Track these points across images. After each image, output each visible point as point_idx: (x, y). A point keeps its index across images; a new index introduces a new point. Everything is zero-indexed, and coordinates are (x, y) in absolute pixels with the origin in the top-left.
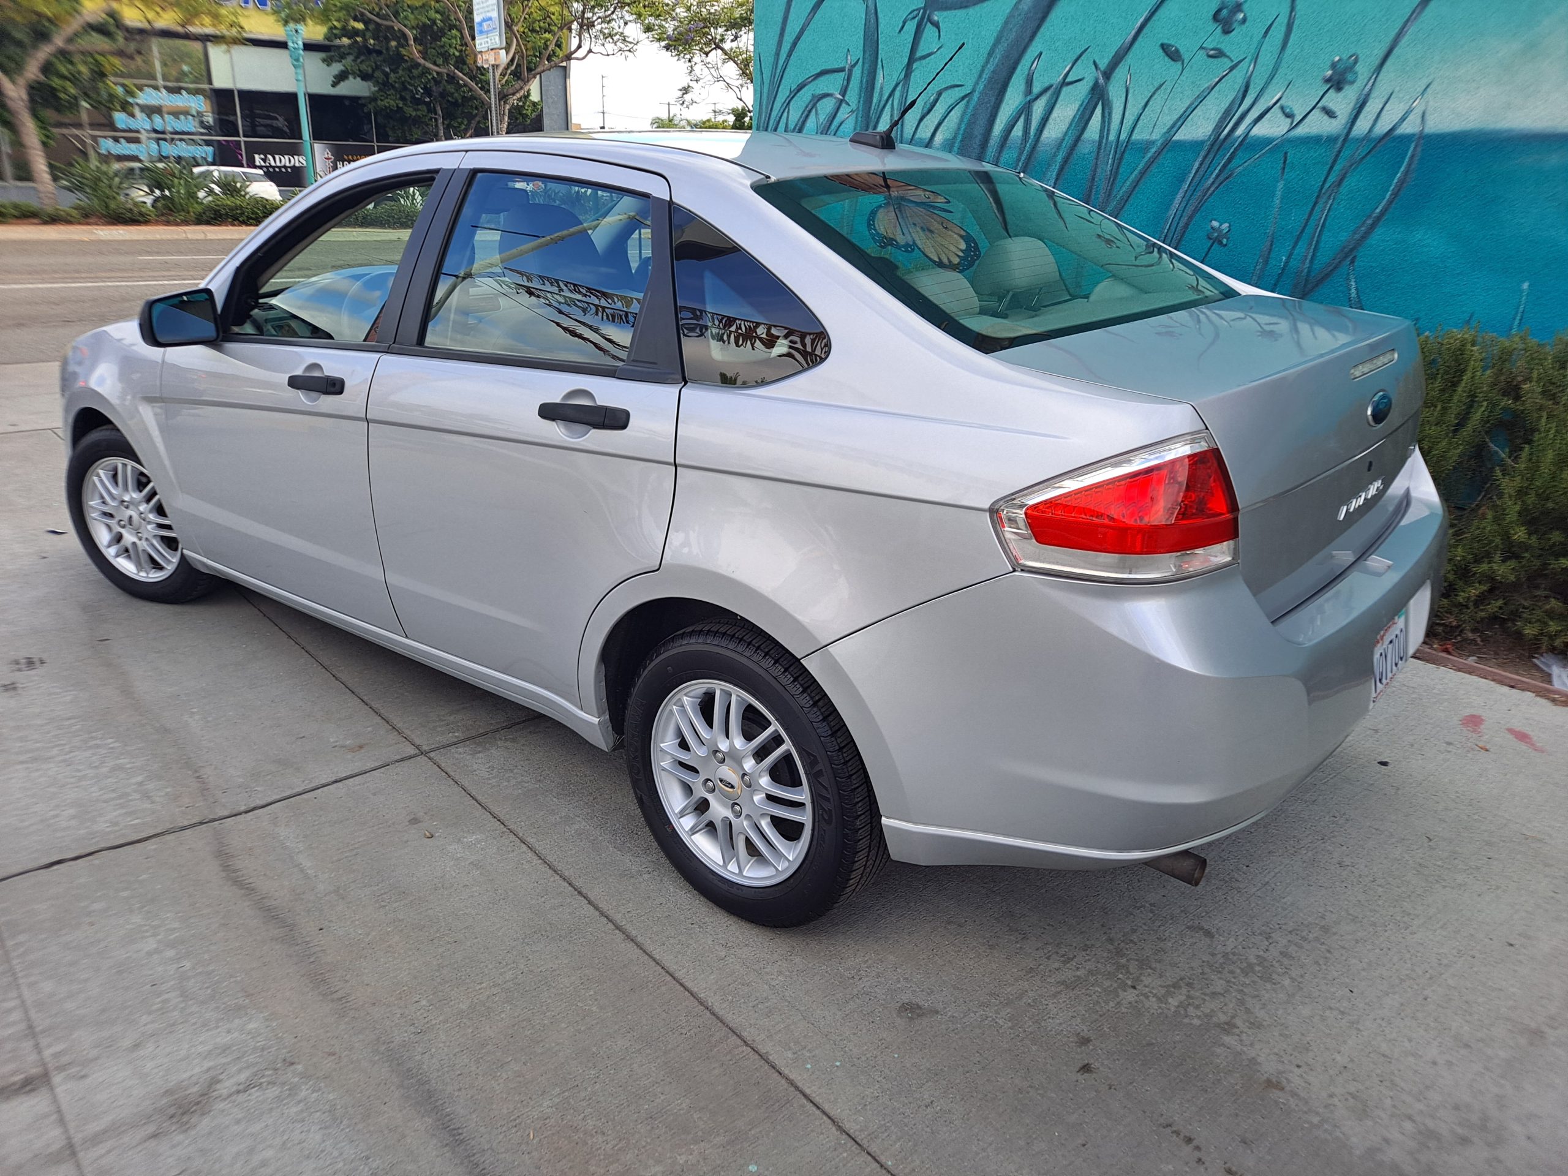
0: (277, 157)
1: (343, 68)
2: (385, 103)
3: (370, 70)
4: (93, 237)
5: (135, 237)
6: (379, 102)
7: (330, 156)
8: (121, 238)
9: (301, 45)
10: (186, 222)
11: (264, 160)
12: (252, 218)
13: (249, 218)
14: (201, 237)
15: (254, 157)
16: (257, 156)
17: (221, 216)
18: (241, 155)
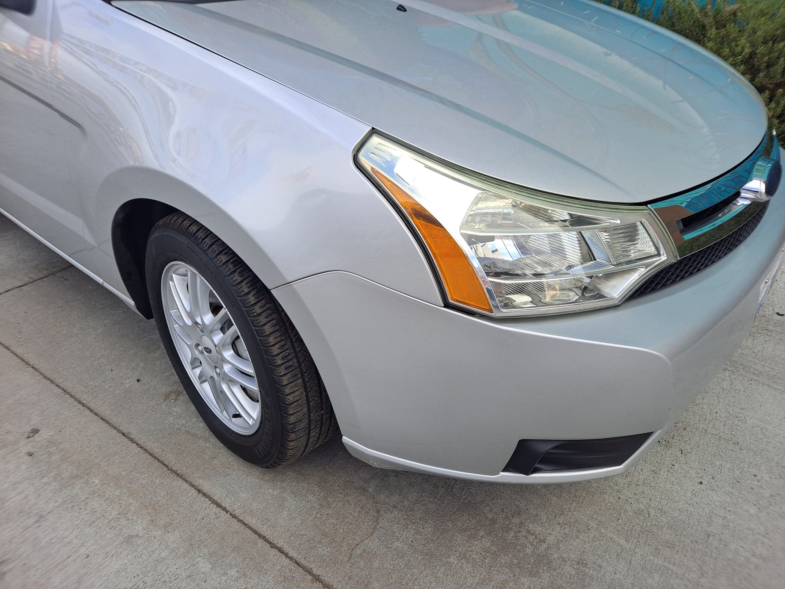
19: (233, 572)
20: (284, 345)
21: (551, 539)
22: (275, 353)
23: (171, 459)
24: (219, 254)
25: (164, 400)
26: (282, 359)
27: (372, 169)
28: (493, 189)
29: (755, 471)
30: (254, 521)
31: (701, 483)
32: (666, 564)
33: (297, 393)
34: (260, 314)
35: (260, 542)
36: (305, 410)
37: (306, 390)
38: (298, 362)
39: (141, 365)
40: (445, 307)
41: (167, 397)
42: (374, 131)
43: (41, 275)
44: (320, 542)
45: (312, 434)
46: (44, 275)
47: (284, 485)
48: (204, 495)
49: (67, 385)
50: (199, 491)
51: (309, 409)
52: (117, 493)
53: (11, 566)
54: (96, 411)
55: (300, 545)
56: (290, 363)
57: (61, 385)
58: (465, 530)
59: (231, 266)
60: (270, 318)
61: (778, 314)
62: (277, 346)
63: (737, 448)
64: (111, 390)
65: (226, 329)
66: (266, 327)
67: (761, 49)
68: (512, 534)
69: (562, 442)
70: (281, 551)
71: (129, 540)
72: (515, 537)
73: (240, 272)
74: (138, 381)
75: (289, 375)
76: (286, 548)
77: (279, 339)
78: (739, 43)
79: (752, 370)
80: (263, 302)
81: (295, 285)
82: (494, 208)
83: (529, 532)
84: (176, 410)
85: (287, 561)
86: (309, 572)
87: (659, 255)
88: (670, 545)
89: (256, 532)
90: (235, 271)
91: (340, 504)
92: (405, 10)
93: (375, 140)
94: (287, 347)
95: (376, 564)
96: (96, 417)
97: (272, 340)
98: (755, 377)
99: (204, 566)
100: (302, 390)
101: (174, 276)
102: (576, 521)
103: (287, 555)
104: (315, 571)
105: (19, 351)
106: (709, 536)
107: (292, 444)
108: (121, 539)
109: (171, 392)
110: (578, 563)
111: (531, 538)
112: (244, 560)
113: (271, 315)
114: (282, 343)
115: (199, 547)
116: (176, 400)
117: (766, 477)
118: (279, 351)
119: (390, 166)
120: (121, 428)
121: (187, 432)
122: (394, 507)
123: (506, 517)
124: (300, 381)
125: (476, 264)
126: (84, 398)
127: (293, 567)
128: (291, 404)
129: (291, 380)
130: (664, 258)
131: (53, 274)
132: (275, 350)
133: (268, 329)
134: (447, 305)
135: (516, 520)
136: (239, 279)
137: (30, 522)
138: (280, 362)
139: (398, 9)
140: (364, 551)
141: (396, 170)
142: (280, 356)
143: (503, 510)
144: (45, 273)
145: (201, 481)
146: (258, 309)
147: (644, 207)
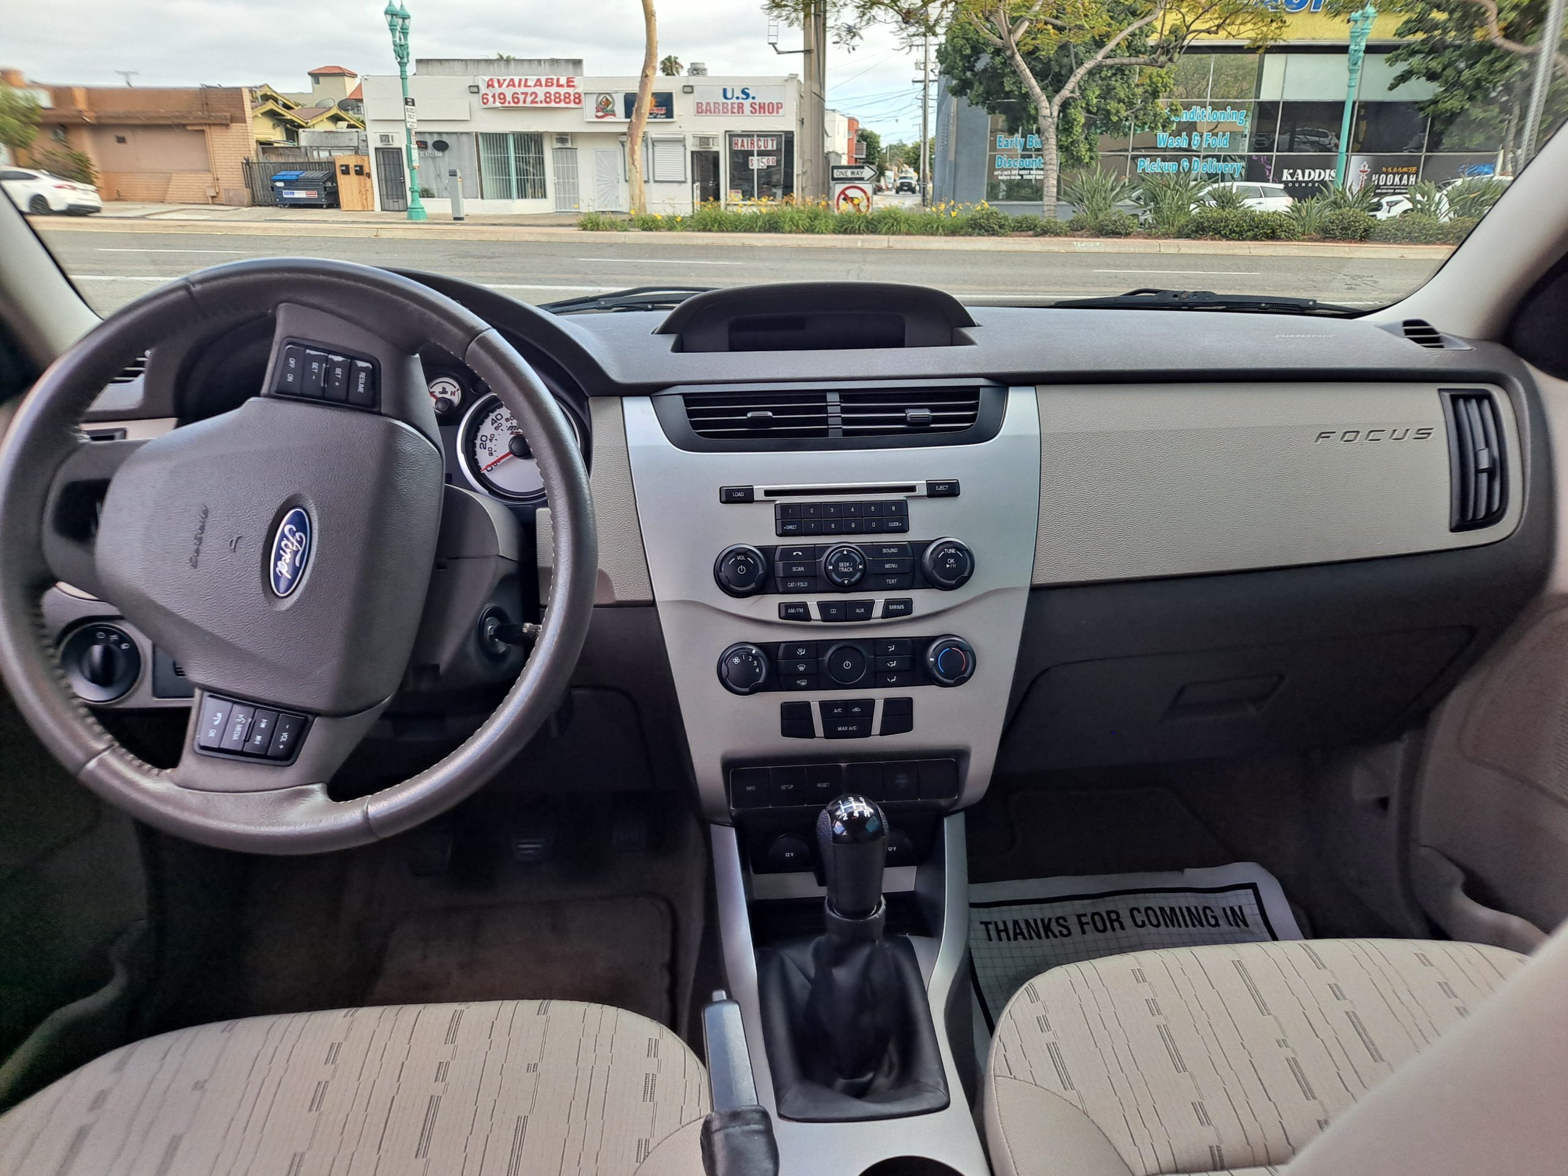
0: (1307, 171)
1: (1407, 68)
2: (1448, 105)
3: (1439, 69)
4: (1070, 249)
5: (1109, 250)
6: (1440, 105)
7: (1366, 169)
8: (1096, 250)
9: (1363, 48)
10: (1166, 236)
11: (1292, 175)
12: (1234, 232)
13: (1232, 231)
14: (1173, 251)
15: (1283, 172)
16: (1285, 171)
17: (1203, 229)
18: (1270, 170)
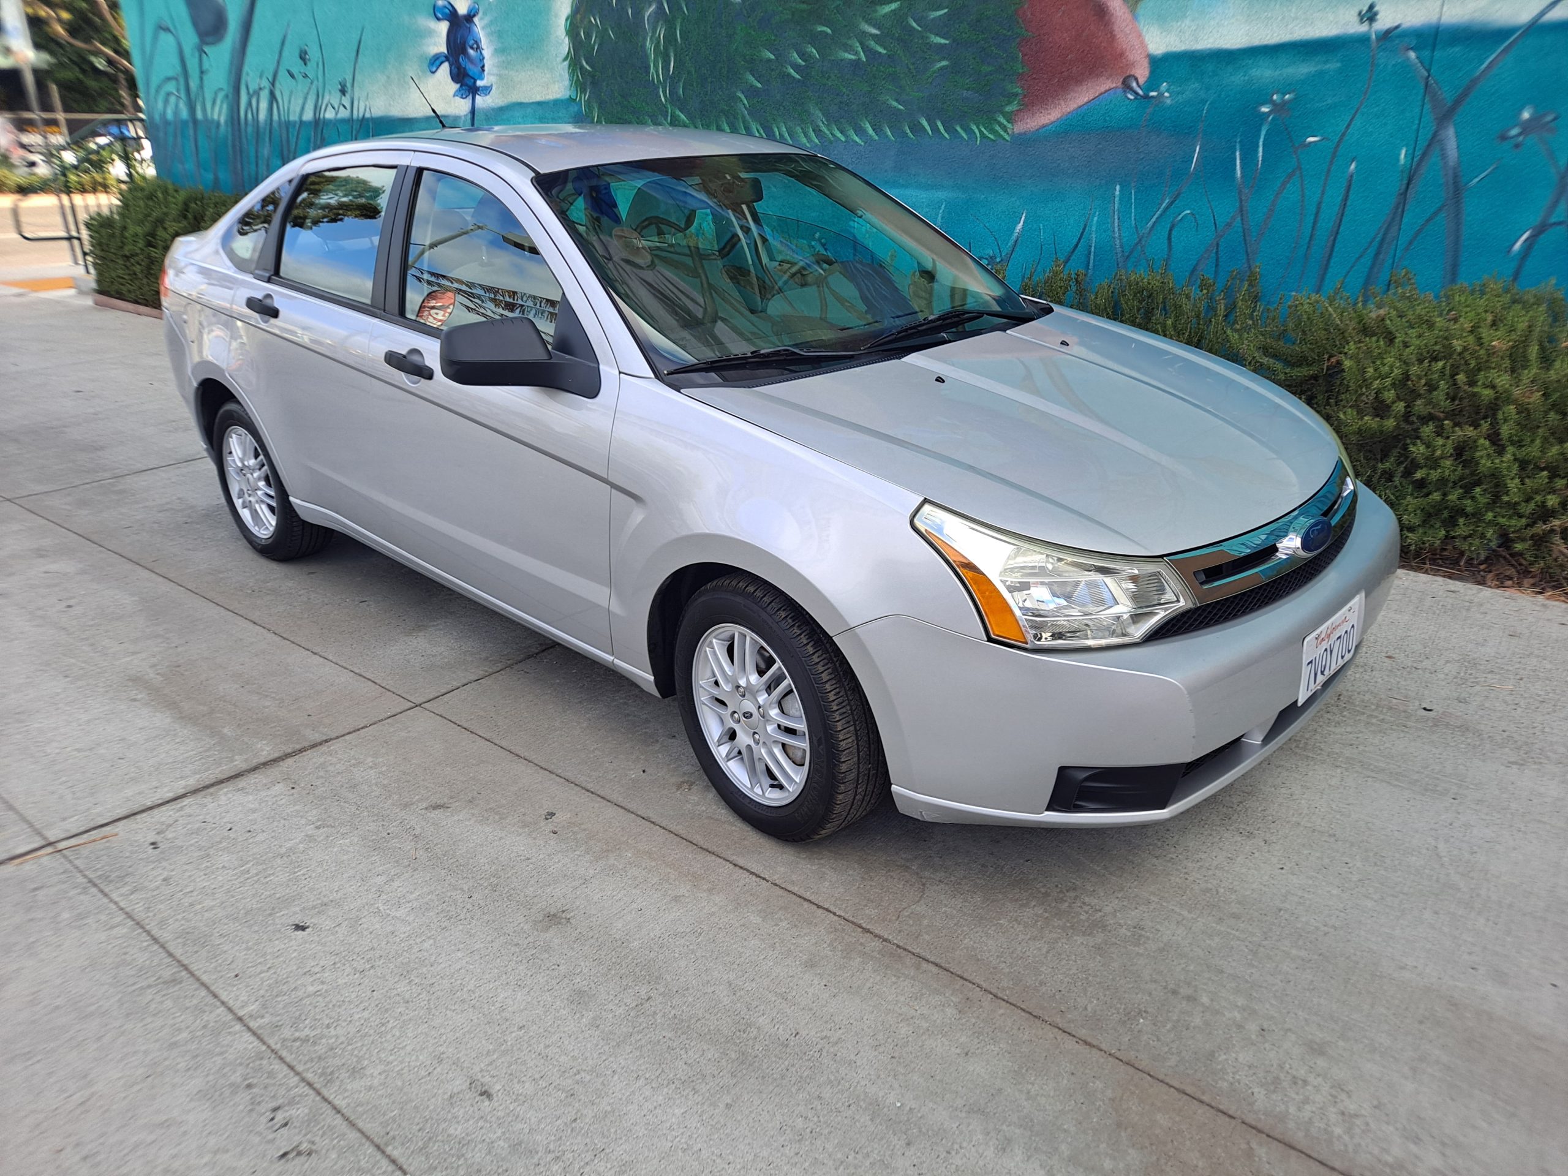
19: (784, 924)
20: (839, 693)
21: (1108, 909)
22: (831, 699)
23: (698, 839)
24: (778, 611)
25: (678, 790)
26: (837, 705)
27: (926, 530)
28: (1025, 545)
29: (1348, 860)
30: (796, 889)
31: (1282, 869)
32: (1229, 930)
33: (850, 740)
34: (817, 663)
35: (806, 904)
36: (855, 759)
37: (857, 739)
38: (851, 709)
39: (642, 757)
40: (988, 641)
41: (679, 787)
42: (926, 501)
43: (495, 669)
44: (866, 906)
45: (859, 790)
46: (498, 669)
47: (822, 861)
48: (741, 868)
49: (568, 775)
50: (735, 865)
51: (859, 759)
52: (653, 864)
53: (572, 914)
54: (608, 798)
55: (847, 907)
56: (844, 710)
57: (562, 775)
58: (1017, 900)
59: (790, 621)
60: (826, 667)
61: (1425, 709)
62: (833, 693)
63: (1332, 840)
64: (616, 779)
65: (772, 689)
66: (823, 675)
67: (1414, 369)
68: (1066, 904)
69: (1098, 770)
70: (827, 910)
71: (676, 899)
72: (1069, 906)
73: (798, 626)
74: (644, 771)
75: (843, 721)
76: (832, 909)
77: (834, 686)
78: (1386, 361)
79: (1372, 767)
80: (820, 652)
81: (857, 630)
82: (1032, 562)
83: (1084, 903)
84: (692, 798)
85: (836, 918)
86: (860, 926)
87: (1178, 601)
88: (1236, 916)
89: (800, 897)
90: (793, 625)
91: (884, 878)
92: (944, 381)
93: (927, 508)
94: (841, 694)
95: (925, 922)
96: (609, 804)
97: (828, 687)
98: (1373, 774)
99: (756, 919)
100: (854, 738)
101: (714, 641)
102: (1137, 896)
103: (834, 914)
104: (864, 925)
105: (503, 744)
106: (1280, 910)
107: (840, 797)
108: (668, 898)
109: (683, 782)
110: (1135, 928)
111: (1086, 908)
112: (794, 915)
113: (827, 664)
114: (837, 690)
115: (746, 905)
116: (690, 789)
117: (1359, 864)
118: (835, 697)
119: (940, 529)
120: (639, 813)
121: (710, 818)
122: (940, 881)
123: (1061, 892)
124: (852, 728)
125: (1018, 613)
126: (590, 786)
127: (843, 922)
128: (844, 751)
129: (845, 726)
130: (1182, 603)
131: (510, 666)
132: (831, 696)
133: (825, 677)
134: (990, 640)
135: (1072, 894)
136: (799, 632)
137: (577, 883)
138: (835, 708)
139: (937, 380)
140: (912, 913)
141: (945, 532)
142: (836, 702)
143: (1057, 886)
144: (500, 666)
145: (734, 857)
146: (815, 659)
147: (1160, 559)
